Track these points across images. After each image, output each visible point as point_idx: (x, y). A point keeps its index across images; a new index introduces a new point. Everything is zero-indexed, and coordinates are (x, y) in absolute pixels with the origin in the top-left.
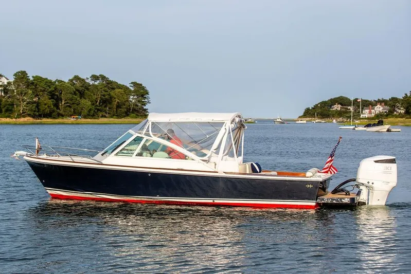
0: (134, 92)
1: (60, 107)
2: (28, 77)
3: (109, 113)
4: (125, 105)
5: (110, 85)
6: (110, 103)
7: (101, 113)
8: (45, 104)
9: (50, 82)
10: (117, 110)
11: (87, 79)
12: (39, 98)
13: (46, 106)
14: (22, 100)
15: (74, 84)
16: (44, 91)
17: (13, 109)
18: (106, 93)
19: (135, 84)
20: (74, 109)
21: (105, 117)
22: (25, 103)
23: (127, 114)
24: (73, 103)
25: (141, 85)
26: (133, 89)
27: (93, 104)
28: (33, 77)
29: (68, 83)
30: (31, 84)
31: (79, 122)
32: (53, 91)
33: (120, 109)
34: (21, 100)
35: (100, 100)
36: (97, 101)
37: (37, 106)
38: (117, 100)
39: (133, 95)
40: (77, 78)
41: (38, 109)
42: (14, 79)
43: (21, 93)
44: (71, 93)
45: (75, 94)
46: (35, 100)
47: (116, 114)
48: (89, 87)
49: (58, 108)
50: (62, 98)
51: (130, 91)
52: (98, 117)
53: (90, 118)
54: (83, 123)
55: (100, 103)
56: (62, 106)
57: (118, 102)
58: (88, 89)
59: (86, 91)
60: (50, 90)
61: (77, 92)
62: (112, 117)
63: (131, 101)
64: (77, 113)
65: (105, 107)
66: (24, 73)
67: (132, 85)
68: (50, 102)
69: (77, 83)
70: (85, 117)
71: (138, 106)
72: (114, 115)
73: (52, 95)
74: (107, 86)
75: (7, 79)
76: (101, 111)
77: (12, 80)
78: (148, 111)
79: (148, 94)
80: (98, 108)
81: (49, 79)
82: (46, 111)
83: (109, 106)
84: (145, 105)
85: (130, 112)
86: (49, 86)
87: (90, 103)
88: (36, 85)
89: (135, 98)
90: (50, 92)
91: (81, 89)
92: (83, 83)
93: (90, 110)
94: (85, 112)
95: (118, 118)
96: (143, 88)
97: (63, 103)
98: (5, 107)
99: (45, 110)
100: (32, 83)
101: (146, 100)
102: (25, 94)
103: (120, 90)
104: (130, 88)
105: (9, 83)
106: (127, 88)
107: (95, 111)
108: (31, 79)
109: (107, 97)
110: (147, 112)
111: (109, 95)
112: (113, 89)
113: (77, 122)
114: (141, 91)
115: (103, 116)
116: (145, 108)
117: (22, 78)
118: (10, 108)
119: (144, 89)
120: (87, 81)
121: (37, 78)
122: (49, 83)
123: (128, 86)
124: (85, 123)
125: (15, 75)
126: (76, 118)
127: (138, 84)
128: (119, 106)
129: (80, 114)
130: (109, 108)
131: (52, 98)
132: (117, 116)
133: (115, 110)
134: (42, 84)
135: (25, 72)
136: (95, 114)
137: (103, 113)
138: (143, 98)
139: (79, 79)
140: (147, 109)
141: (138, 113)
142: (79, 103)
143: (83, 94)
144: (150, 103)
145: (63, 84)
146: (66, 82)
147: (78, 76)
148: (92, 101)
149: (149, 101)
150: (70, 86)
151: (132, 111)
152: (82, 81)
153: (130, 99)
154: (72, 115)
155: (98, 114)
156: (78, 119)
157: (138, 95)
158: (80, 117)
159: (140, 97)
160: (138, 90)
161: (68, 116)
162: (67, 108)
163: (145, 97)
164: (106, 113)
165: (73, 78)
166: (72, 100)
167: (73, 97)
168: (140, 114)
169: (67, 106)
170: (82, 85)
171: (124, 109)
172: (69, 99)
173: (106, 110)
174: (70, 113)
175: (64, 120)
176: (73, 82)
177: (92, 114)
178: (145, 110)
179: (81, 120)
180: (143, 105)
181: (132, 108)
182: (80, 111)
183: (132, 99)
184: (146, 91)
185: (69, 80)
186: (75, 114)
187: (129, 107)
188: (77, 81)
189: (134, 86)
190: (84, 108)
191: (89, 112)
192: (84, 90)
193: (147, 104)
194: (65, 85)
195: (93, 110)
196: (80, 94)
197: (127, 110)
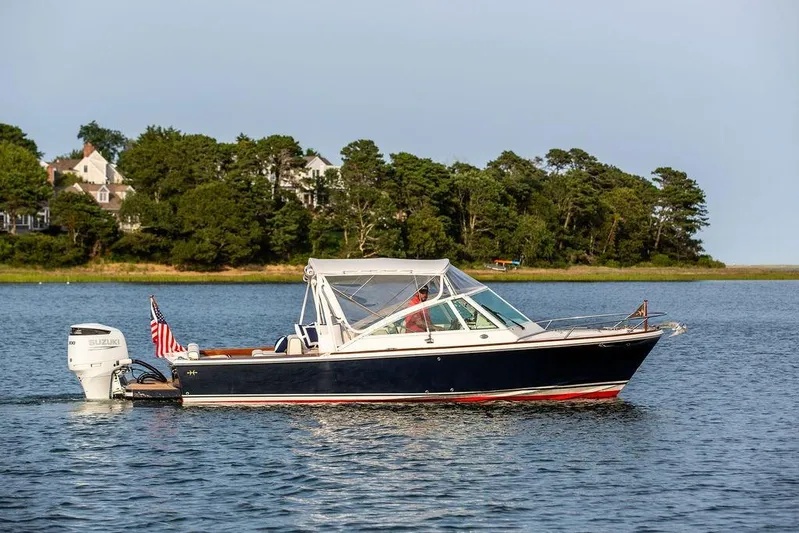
0: (666, 193)
1: (465, 236)
2: (380, 156)
3: (595, 253)
4: (638, 230)
5: (601, 177)
6: (598, 226)
7: (575, 252)
8: (425, 230)
9: (439, 169)
10: (616, 242)
11: (539, 160)
12: (409, 213)
13: (427, 235)
14: (365, 217)
15: (503, 174)
16: (422, 193)
17: (340, 243)
18: (587, 199)
19: (666, 173)
20: (502, 242)
21: (585, 262)
22: (371, 225)
23: (644, 255)
24: (499, 227)
25: (684, 175)
26: (661, 188)
27: (553, 229)
28: (393, 156)
29: (487, 172)
30: (387, 174)
31: (514, 277)
32: (446, 194)
33: (627, 242)
34: (361, 217)
35: (571, 218)
36: (564, 220)
37: (404, 235)
38: (618, 217)
39: (660, 204)
40: (509, 158)
41: (406, 241)
42: (342, 163)
43: (362, 201)
44: (494, 199)
45: (504, 201)
46: (398, 216)
47: (616, 256)
48: (543, 184)
49: (459, 240)
50: (471, 212)
51: (654, 192)
52: (565, 264)
53: (544, 267)
54: (526, 278)
55: (570, 225)
56: (469, 233)
57: (620, 223)
58: (539, 188)
59: (535, 194)
60: (437, 190)
61: (511, 197)
62: (604, 264)
63: (655, 220)
64: (508, 252)
65: (586, 235)
66: (368, 147)
67: (658, 176)
68: (439, 223)
69: (511, 172)
70: (531, 263)
71: (673, 232)
72: (609, 258)
73: (443, 205)
74: (590, 179)
75: (327, 163)
76: (573, 246)
77: (338, 164)
78: (702, 245)
79: (703, 201)
80: (566, 237)
81: (435, 161)
82: (426, 246)
83: (596, 232)
84: (692, 229)
85: (651, 250)
86: (435, 180)
87: (543, 224)
88: (401, 178)
89: (668, 212)
90: (439, 197)
91: (520, 187)
92: (527, 172)
93: (545, 243)
94: (532, 248)
95: (620, 266)
96: (690, 184)
97: (472, 227)
98: (318, 236)
99: (424, 244)
100: (391, 173)
101: (697, 217)
102: (372, 202)
103: (625, 190)
104: (655, 184)
105: (331, 174)
106: (647, 185)
107: (557, 247)
108: (388, 161)
109: (589, 208)
110: (700, 249)
111: (595, 203)
112: (608, 186)
113: (510, 277)
114: (683, 194)
115: (578, 261)
116: (694, 237)
117: (362, 160)
118: (333, 240)
119: (690, 187)
120: (538, 167)
121: (403, 159)
122: (436, 172)
123: (649, 178)
124: (531, 278)
125: (345, 151)
126: (506, 265)
127: (675, 174)
128: (623, 234)
129: (517, 255)
130: (597, 239)
131: (443, 212)
132: (616, 259)
133: (612, 243)
134: (417, 175)
135: (372, 142)
136: (557, 255)
137: (581, 251)
138: (688, 211)
139: (515, 161)
140: (700, 242)
141: (675, 252)
142: (516, 226)
143: (525, 200)
144: (707, 224)
145: (473, 175)
146: (482, 169)
147: (511, 153)
148: (551, 221)
149: (704, 220)
150: (493, 181)
151: (659, 245)
152: (523, 168)
153: (653, 215)
154: (497, 258)
155: (565, 256)
156: (512, 268)
157: (674, 204)
158: (518, 263)
159: (680, 208)
160: (676, 190)
161: (487, 261)
162: (482, 239)
163: (695, 209)
164: (588, 253)
165: (499, 159)
166: (496, 219)
167: (498, 210)
168: (680, 253)
169: (484, 233)
170: (523, 177)
171: (638, 241)
172: (488, 216)
173: (587, 245)
174: (490, 252)
175: (474, 271)
176: (500, 170)
177: (551, 253)
178: (695, 244)
179: (520, 271)
180: (687, 229)
181: (658, 240)
182: (517, 246)
183: (660, 213)
184: (697, 192)
185: (489, 165)
186: (505, 256)
187: (649, 237)
188: (510, 167)
189: (664, 178)
190: (528, 238)
191: (543, 250)
192: (529, 191)
193: (699, 228)
194: (478, 178)
195: (551, 242)
196: (517, 202)
197: (645, 244)
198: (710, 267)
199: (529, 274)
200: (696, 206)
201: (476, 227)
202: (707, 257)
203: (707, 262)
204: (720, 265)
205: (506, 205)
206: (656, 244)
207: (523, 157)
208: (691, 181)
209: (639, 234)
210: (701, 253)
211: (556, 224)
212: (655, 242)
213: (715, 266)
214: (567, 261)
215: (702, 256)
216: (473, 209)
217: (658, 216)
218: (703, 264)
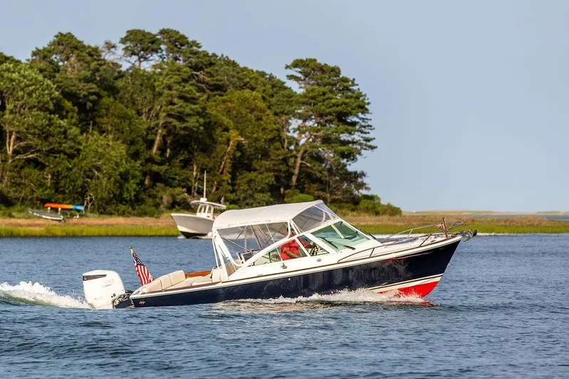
0: (309, 99)
4: (265, 155)
5: (207, 73)
6: (206, 149)
7: (169, 190)
10: (233, 179)
11: (110, 46)
15: (57, 70)
18: (188, 109)
19: (308, 68)
20: (56, 176)
24: (52, 151)
25: (335, 71)
26: (300, 91)
27: (135, 156)
29: (31, 66)
31: (76, 229)
33: (249, 176)
35: (164, 137)
36: (152, 142)
38: (236, 137)
39: (300, 116)
40: (66, 43)
44: (44, 108)
45: (59, 109)
48: (120, 83)
50: (7, 128)
51: (291, 95)
52: (157, 207)
53: (123, 214)
54: (96, 231)
55: (162, 150)
57: (239, 146)
58: (113, 91)
59: (107, 100)
61: (68, 104)
63: (292, 141)
65: (186, 164)
67: (295, 72)
69: (72, 69)
70: (103, 208)
71: (320, 159)
74: (191, 77)
76: (168, 182)
78: (365, 180)
79: (365, 111)
80: (155, 168)
83: (200, 158)
84: (350, 156)
85: (288, 187)
87: (122, 149)
89: (311, 129)
91: (84, 89)
92: (94, 65)
93: (125, 177)
94: (103, 185)
96: (345, 86)
97: (10, 152)
101: (357, 137)
103: (245, 94)
106: (278, 86)
107: (142, 183)
109: (192, 122)
110: (362, 185)
112: (219, 88)
113: (71, 229)
116: (352, 167)
119: (347, 89)
120: (108, 57)
124: (103, 231)
126: (64, 212)
127: (322, 69)
128: (242, 163)
129: (79, 196)
130: (203, 171)
133: (227, 177)
136: (143, 196)
137: (178, 190)
138: (342, 127)
139: (76, 48)
140: (363, 174)
141: (323, 190)
142: (79, 150)
143: (92, 110)
144: (372, 148)
145: (8, 70)
146: (24, 61)
147: (70, 36)
148: (132, 143)
149: (368, 140)
150: (40, 77)
151: (298, 180)
152: (89, 58)
153: (289, 134)
154: (49, 201)
155: (154, 197)
156: (72, 216)
157: (321, 115)
158: (82, 208)
159: (331, 121)
160: (324, 94)
161: (33, 205)
162: (26, 170)
163: (354, 124)
164: (189, 192)
165: (53, 44)
166: (46, 138)
167: (49, 125)
168: (331, 193)
169: (29, 161)
170: (88, 74)
171: (266, 174)
172: (34, 134)
173: (188, 179)
174: (38, 193)
175: (13, 220)
176: (51, 62)
177: (133, 193)
178: (354, 178)
179: (85, 220)
180: (343, 155)
181: (296, 171)
182: (79, 182)
183: (299, 131)
184: (357, 98)
185: (34, 54)
186: (60, 196)
187: (283, 168)
188: (68, 59)
189: (306, 75)
190: (98, 169)
191: (121, 187)
192: (97, 94)
193: (360, 154)
194: (15, 75)
195: (134, 177)
196: (79, 113)
197: (277, 178)
198: (377, 213)
199: (100, 225)
200: (355, 119)
201: (16, 152)
202: (371, 198)
203: (371, 206)
204: (394, 211)
205: (62, 117)
206: (294, 178)
207: (86, 43)
208: (346, 80)
209: (267, 163)
210: (363, 192)
211: (141, 146)
212: (292, 174)
213: (385, 212)
214: (157, 206)
215: (366, 197)
216: (11, 124)
217: (296, 135)
218: (367, 210)
